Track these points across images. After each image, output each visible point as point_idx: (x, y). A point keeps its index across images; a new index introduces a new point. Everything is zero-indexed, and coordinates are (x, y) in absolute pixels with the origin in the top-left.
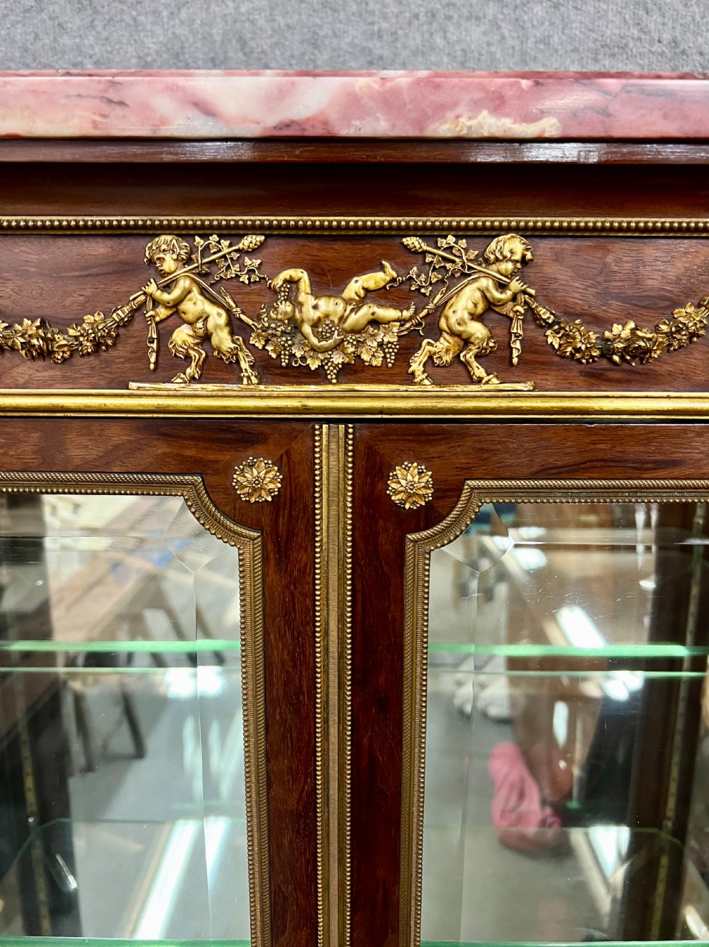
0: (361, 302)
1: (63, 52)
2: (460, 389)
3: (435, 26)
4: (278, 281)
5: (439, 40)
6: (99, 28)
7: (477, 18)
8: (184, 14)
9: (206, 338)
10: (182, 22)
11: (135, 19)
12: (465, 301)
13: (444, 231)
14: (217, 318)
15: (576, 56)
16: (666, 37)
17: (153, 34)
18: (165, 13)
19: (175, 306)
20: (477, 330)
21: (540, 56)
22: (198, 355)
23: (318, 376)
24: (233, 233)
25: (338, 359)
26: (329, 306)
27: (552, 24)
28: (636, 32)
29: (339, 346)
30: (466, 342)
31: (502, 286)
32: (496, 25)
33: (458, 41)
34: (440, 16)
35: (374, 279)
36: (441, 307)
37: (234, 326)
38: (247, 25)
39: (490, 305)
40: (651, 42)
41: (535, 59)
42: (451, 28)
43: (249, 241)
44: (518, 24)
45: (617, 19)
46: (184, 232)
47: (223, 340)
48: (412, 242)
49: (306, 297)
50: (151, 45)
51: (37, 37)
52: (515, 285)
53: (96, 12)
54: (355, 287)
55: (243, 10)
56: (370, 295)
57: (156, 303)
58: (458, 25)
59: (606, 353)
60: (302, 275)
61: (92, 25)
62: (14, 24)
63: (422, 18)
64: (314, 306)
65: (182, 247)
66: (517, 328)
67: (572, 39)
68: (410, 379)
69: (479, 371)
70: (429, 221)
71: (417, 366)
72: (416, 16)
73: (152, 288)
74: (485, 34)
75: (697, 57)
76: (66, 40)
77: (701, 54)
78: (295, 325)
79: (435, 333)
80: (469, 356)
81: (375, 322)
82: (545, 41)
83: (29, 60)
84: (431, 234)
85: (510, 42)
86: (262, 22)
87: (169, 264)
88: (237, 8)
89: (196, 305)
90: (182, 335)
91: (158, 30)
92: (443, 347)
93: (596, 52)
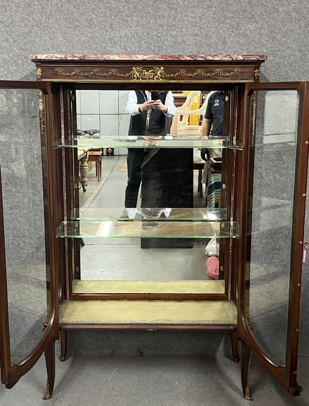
0: (150, 73)
1: (107, 35)
2: (159, 80)
3: (168, 31)
4: (143, 71)
5: (168, 34)
6: (114, 31)
7: (175, 31)
8: (127, 29)
9: (137, 76)
10: (127, 31)
11: (119, 30)
12: (159, 72)
13: (157, 67)
14: (138, 74)
15: (190, 36)
16: (205, 33)
17: (122, 32)
18: (124, 29)
19: (134, 73)
20: (160, 75)
21: (185, 36)
22: (136, 77)
23: (147, 79)
24: (140, 67)
25: (148, 77)
26: (148, 73)
27: (186, 31)
28: (200, 32)
29: (148, 76)
30: (159, 76)
31: (162, 71)
32: (177, 31)
33: (172, 34)
34: (169, 30)
35: (151, 71)
36: (157, 73)
37: (139, 75)
38: (138, 31)
39: (161, 73)
40: (202, 34)
41: (184, 37)
42: (170, 32)
43: (141, 68)
44: (181, 31)
45: (197, 30)
46: (135, 67)
47: (138, 76)
48: (154, 68)
49: (145, 72)
50: (122, 34)
51: (103, 32)
52: (163, 71)
53: (113, 29)
54: (150, 71)
55: (137, 29)
56: (151, 72)
57: (133, 73)
58: (172, 31)
59: (171, 77)
60: (145, 71)
61: (113, 31)
62: (100, 31)
63: (166, 30)
64: (146, 73)
65: (135, 68)
66: (163, 75)
67: (190, 33)
68: (154, 79)
69: (160, 79)
70: (155, 66)
71: (155, 78)
72: (165, 30)
73: (133, 72)
74: (176, 33)
75: (210, 36)
76: (108, 33)
77: (211, 36)
78: (144, 75)
79: (156, 75)
80: (159, 77)
81: (151, 74)
82: (186, 34)
83: (102, 36)
84: (156, 67)
85: (180, 34)
86: (140, 31)
87: (134, 70)
88: (136, 29)
89: (136, 73)
90: (135, 76)
91: (123, 32)
92: (157, 76)
93: (194, 35)
